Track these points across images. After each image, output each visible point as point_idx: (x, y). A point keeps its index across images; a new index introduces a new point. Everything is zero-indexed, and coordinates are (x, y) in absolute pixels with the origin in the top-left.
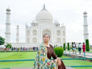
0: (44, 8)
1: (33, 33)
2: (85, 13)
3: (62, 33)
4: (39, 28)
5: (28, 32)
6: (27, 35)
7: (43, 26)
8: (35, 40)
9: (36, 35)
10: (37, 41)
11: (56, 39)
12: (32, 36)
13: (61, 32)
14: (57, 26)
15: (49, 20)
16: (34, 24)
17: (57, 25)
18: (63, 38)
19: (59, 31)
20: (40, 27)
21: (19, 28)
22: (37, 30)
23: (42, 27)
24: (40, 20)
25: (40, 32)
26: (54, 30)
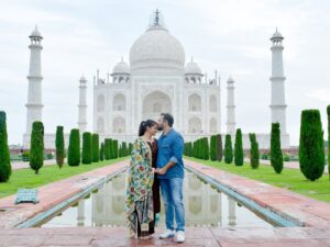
0: (157, 24)
1: (114, 103)
2: (277, 38)
3: (205, 102)
4: (133, 87)
5: (100, 99)
6: (99, 110)
7: (143, 81)
8: (119, 122)
9: (125, 109)
10: (127, 128)
11: (186, 122)
12: (111, 114)
13: (203, 100)
15: (167, 60)
16: (120, 76)
17: (194, 76)
18: (209, 118)
19: (195, 98)
20: (136, 85)
22: (128, 93)
23: (141, 84)
24: (142, 61)
25: (136, 99)
26: (179, 93)
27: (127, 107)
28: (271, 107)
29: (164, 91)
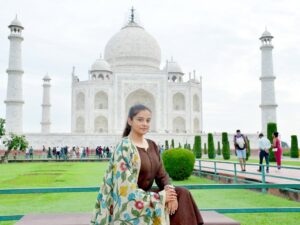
0: (132, 21)
1: (96, 101)
3: (189, 101)
4: (116, 85)
5: (80, 98)
6: (78, 108)
7: (127, 79)
8: (101, 124)
9: (107, 108)
10: (110, 127)
11: (171, 121)
12: (91, 112)
13: (187, 100)
14: (174, 78)
15: (147, 59)
16: (98, 74)
17: (175, 76)
18: (193, 118)
19: (179, 97)
20: (119, 83)
21: (49, 86)
22: (110, 92)
23: (124, 81)
24: (121, 58)
25: (119, 97)
26: (162, 92)
27: (110, 106)
28: (261, 106)
29: (148, 89)
